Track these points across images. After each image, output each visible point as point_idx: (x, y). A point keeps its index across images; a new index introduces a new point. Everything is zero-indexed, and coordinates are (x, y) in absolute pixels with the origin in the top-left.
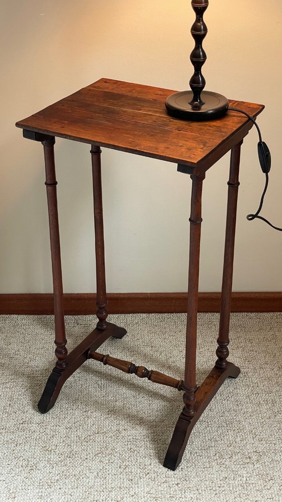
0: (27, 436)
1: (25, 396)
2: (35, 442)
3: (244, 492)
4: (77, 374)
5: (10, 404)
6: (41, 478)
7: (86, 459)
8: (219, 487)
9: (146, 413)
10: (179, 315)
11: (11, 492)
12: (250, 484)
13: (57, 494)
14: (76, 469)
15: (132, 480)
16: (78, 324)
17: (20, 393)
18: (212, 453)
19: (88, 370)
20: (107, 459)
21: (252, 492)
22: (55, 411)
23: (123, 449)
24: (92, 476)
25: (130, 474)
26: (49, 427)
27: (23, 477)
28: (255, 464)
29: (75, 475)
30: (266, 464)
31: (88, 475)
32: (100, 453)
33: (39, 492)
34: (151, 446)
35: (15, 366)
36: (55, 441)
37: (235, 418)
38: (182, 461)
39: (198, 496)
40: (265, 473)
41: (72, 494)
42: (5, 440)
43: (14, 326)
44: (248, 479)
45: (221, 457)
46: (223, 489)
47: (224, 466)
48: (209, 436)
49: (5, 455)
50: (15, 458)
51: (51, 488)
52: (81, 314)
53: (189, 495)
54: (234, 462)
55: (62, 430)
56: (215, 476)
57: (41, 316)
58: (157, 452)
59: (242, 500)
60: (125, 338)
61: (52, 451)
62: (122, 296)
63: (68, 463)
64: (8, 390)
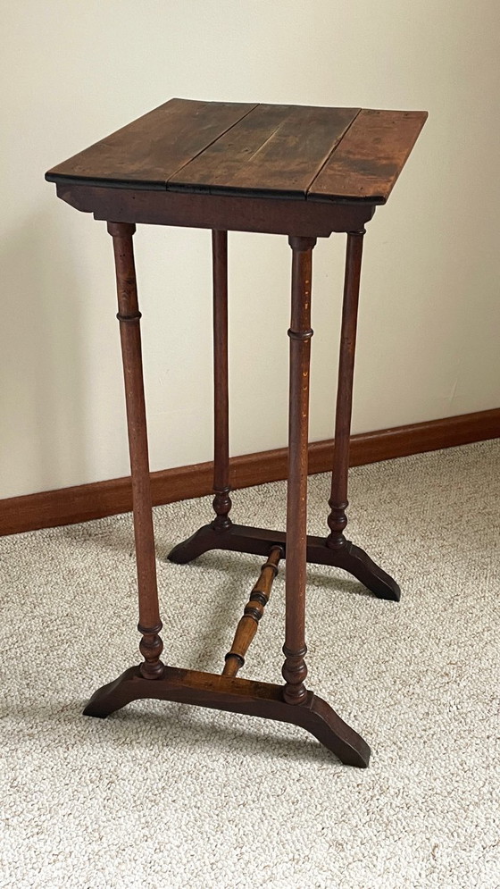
0: (79, 729)
2: (97, 736)
3: (463, 729)
6: (133, 792)
11: (90, 830)
12: (466, 713)
13: (174, 812)
14: (187, 762)
16: (90, 535)
18: (389, 682)
21: (476, 725)
27: (102, 800)
28: (458, 681)
29: (189, 772)
30: (474, 678)
33: (139, 816)
35: (12, 621)
37: (396, 621)
40: (479, 691)
41: (199, 805)
42: (44, 745)
44: (459, 707)
45: (404, 683)
46: (432, 732)
48: (372, 657)
49: (54, 770)
50: (74, 771)
51: (157, 804)
52: (92, 519)
53: (386, 755)
54: (428, 686)
56: (410, 715)
57: (26, 534)
59: (467, 741)
63: (169, 755)
64: (15, 662)
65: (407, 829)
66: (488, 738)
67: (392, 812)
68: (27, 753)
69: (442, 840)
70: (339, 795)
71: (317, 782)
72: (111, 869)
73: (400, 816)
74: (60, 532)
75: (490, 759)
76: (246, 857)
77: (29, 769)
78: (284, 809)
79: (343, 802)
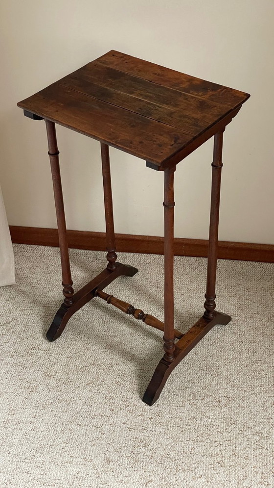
0: (33, 361)
1: (38, 324)
2: (39, 367)
3: (206, 432)
4: (86, 307)
5: (24, 330)
6: (38, 399)
7: (79, 387)
8: (186, 425)
9: (138, 351)
10: (188, 258)
11: (11, 409)
12: (214, 425)
13: (49, 416)
14: (69, 395)
15: (113, 410)
16: (96, 259)
17: (35, 321)
18: (187, 394)
19: (97, 305)
20: (96, 389)
21: (214, 433)
22: (60, 340)
23: (111, 382)
24: (80, 403)
25: (113, 404)
26: (53, 355)
27: (24, 397)
28: (223, 408)
29: (66, 400)
30: (233, 409)
31: (77, 401)
32: (91, 383)
33: (34, 411)
34: (136, 382)
35: (35, 295)
36: (56, 367)
37: (215, 363)
38: (160, 398)
39: (166, 432)
40: (229, 417)
41: (61, 417)
43: (41, 257)
44: (213, 421)
45: (195, 398)
46: (189, 428)
47: (195, 407)
48: (189, 378)
49: (13, 376)
50: (20, 380)
51: (44, 409)
52: (100, 251)
53: (159, 429)
54: (205, 404)
55: (64, 358)
56: (185, 415)
58: (140, 387)
59: (203, 439)
60: (136, 277)
61: (52, 377)
62: (137, 238)
63: (63, 389)
64: (25, 317)
65: (144, 467)
66: (215, 442)
67: (142, 457)
68: (6, 364)
69: (156, 479)
70: (124, 439)
71: (118, 429)
72: (10, 429)
73: (145, 460)
74: (82, 253)
75: (208, 452)
76: (66, 449)
77: (3, 371)
78: (96, 434)
79: (124, 442)
